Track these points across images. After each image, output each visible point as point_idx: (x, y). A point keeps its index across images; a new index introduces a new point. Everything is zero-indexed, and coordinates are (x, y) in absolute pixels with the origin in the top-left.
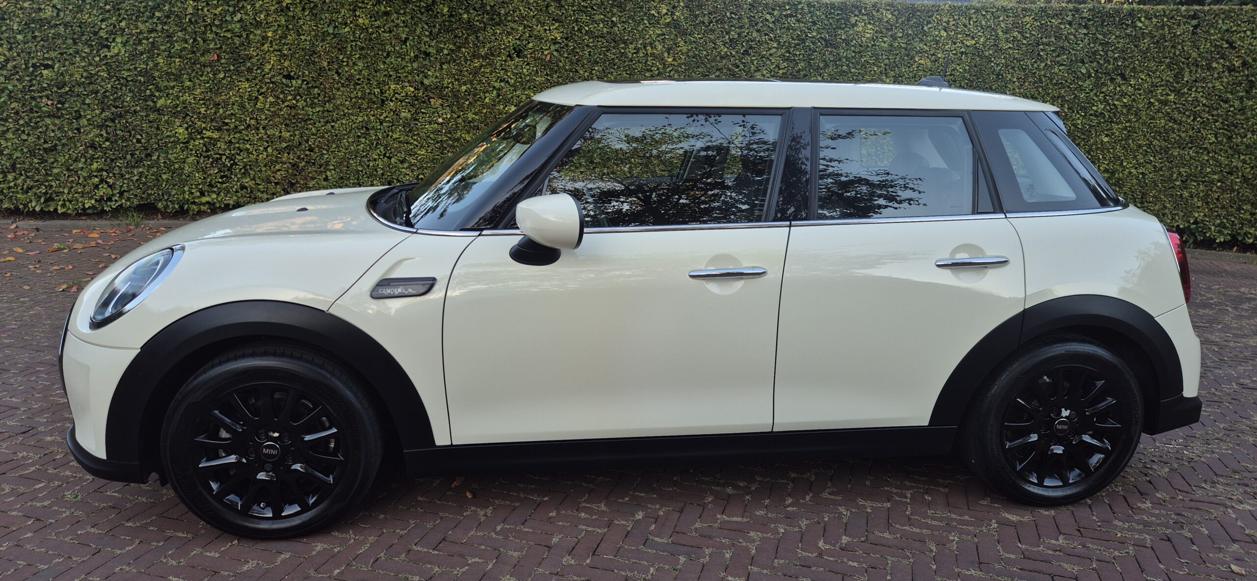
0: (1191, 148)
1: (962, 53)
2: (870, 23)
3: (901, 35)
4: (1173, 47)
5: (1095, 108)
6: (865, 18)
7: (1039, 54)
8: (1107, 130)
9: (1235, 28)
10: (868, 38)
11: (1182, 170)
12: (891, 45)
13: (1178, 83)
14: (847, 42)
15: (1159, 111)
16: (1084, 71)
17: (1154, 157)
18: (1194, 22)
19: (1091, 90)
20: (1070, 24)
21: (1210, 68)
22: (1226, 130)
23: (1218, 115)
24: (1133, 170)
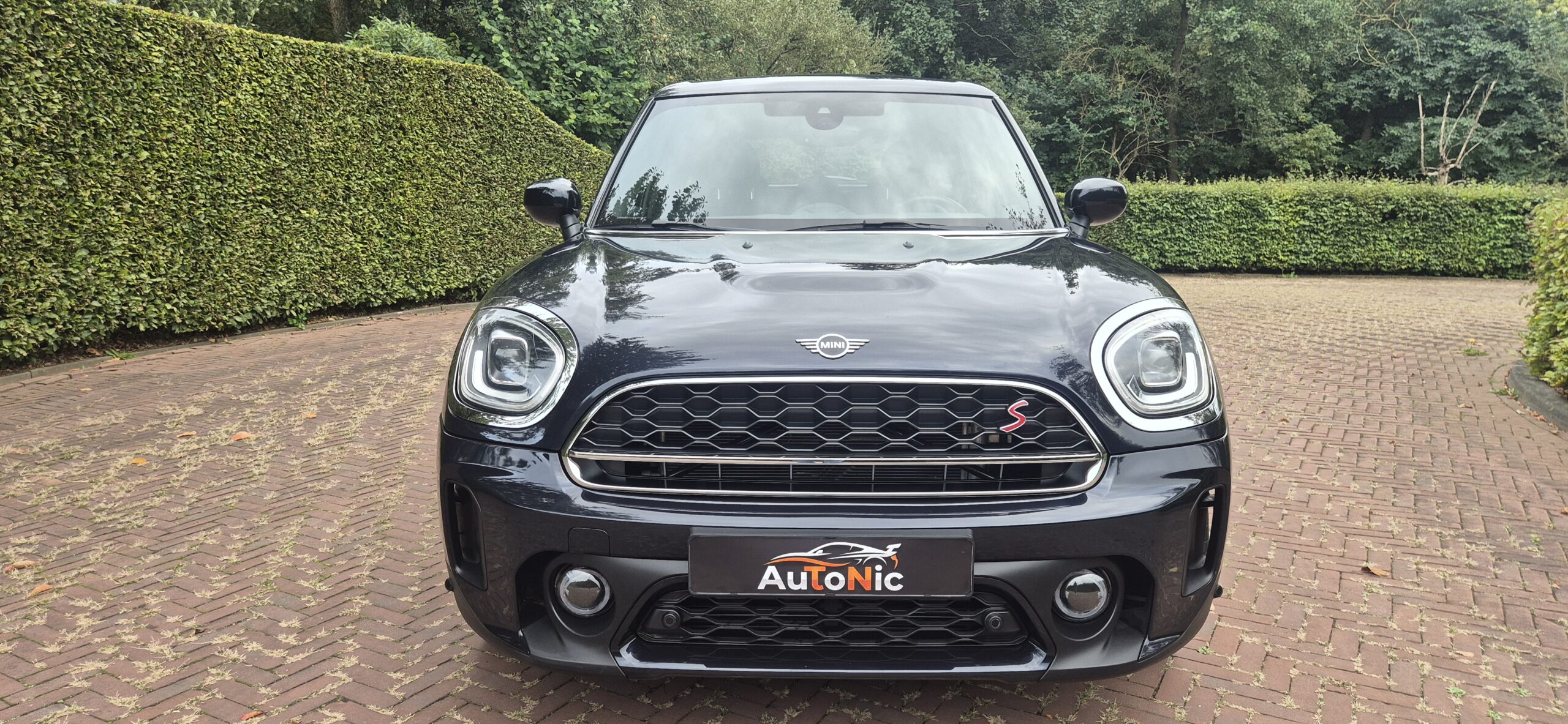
0: (464, 203)
1: (261, 94)
2: (155, 43)
3: (193, 64)
4: (435, 101)
5: (386, 164)
6: (150, 34)
7: (331, 102)
8: (400, 188)
9: (473, 86)
10: (157, 64)
11: (463, 225)
12: (185, 78)
13: (444, 138)
14: (134, 68)
15: (435, 166)
16: (372, 123)
17: (440, 214)
18: (445, 78)
19: (381, 144)
20: (352, 68)
21: (464, 123)
22: (483, 184)
23: (477, 170)
24: (428, 230)
